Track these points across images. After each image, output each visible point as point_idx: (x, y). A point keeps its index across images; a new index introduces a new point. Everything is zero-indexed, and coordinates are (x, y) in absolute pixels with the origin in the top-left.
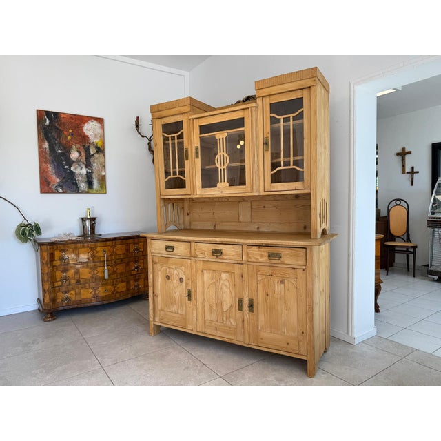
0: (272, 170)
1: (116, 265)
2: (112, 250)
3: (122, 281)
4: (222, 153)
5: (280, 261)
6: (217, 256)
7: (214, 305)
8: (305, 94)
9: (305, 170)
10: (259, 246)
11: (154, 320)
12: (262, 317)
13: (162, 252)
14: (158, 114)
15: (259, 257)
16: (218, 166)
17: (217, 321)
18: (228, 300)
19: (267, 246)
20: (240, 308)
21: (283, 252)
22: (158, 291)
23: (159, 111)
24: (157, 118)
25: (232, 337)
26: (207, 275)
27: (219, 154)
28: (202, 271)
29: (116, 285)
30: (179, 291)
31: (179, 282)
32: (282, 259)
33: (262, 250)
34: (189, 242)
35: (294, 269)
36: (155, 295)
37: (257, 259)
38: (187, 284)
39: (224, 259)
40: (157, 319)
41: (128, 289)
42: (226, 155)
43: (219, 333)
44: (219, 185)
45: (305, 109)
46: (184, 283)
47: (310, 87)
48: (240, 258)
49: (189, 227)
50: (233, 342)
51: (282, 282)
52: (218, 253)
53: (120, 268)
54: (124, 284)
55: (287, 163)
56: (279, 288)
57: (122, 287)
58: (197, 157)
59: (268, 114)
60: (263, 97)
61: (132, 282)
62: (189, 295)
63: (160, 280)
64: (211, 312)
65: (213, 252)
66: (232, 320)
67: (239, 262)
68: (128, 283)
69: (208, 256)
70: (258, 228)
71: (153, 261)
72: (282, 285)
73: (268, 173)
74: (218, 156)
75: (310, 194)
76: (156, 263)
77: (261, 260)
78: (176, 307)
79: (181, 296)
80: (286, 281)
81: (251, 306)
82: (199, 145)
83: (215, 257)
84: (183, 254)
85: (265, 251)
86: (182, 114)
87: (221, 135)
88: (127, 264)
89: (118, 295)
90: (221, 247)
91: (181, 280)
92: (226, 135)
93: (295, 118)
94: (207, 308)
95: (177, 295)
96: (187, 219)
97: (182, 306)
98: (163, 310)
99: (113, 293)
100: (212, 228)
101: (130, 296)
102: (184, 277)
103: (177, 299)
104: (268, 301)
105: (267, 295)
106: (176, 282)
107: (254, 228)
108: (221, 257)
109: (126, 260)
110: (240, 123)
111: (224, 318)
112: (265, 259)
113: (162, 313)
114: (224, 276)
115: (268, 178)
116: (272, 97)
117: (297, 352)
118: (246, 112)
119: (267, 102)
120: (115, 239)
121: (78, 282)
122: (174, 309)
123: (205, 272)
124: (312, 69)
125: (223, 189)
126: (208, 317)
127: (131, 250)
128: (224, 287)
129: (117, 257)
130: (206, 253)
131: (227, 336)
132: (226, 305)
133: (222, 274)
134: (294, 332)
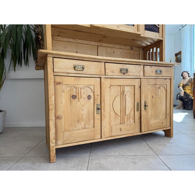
5: (161, 75)
6: (124, 73)
10: (151, 66)
11: (56, 145)
13: (69, 71)
17: (120, 124)
20: (138, 109)
21: (162, 69)
22: (61, 113)
26: (113, 90)
28: (110, 88)
30: (87, 108)
31: (87, 100)
33: (152, 68)
34: (100, 62)
36: (57, 118)
37: (150, 74)
39: (129, 75)
40: (60, 142)
43: (123, 133)
46: (92, 100)
63: (64, 101)
65: (121, 70)
66: (131, 120)
67: (139, 77)
69: (117, 74)
71: (55, 82)
76: (59, 83)
78: (83, 124)
79: (89, 112)
81: (145, 106)
83: (122, 74)
84: (94, 73)
85: (154, 68)
90: (127, 67)
91: (89, 97)
95: (84, 112)
97: (89, 120)
98: (67, 131)
102: (92, 95)
103: (84, 117)
104: (153, 101)
105: (153, 97)
106: (83, 100)
108: (127, 74)
111: (126, 120)
112: (154, 74)
113: (66, 133)
114: (127, 89)
117: (166, 126)
122: (81, 125)
126: (113, 123)
130: (115, 71)
131: (128, 133)
132: (129, 109)
133: (125, 87)
134: (164, 116)
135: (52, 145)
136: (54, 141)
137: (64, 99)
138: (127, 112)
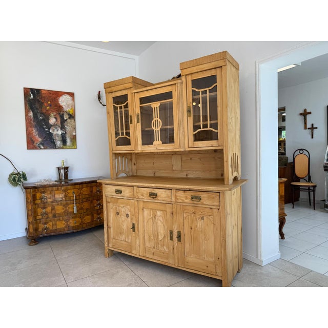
0: (194, 131)
1: (82, 203)
2: (79, 192)
3: (88, 215)
4: (156, 119)
5: (200, 202)
6: (153, 198)
7: (152, 235)
8: (217, 72)
9: (219, 131)
10: (184, 190)
11: (108, 246)
12: (187, 246)
13: (113, 194)
14: (109, 90)
15: (184, 199)
16: (154, 128)
17: (154, 248)
18: (162, 232)
19: (190, 190)
20: (171, 238)
21: (202, 195)
22: (111, 224)
23: (110, 87)
24: (109, 93)
25: (165, 261)
26: (146, 212)
27: (154, 119)
28: (143, 209)
29: (83, 217)
30: (126, 224)
31: (125, 217)
32: (201, 201)
33: (187, 193)
34: (133, 186)
35: (211, 208)
36: (108, 227)
37: (183, 200)
38: (131, 219)
39: (159, 200)
40: (110, 245)
41: (92, 221)
42: (159, 120)
43: (155, 257)
44: (154, 143)
45: (218, 84)
46: (129, 218)
47: (221, 67)
48: (170, 200)
49: (136, 174)
50: (166, 264)
51: (202, 218)
52: (154, 196)
53: (86, 205)
54: (89, 217)
55: (205, 126)
56: (200, 224)
57: (88, 219)
58: (138, 122)
59: (190, 88)
60: (186, 75)
61: (95, 215)
62: (133, 228)
64: (149, 241)
65: (150, 195)
66: (165, 248)
67: (170, 203)
68: (92, 216)
69: (147, 198)
70: (187, 175)
71: (106, 201)
72: (202, 221)
73: (191, 133)
74: (153, 121)
75: (223, 149)
76: (109, 202)
77: (186, 201)
78: (124, 236)
79: (127, 228)
80: (205, 218)
81: (179, 237)
82: (139, 113)
83: (152, 199)
84: (129, 196)
85: (189, 194)
86: (127, 89)
87: (155, 105)
88: (92, 202)
89: (84, 226)
90: (156, 191)
91: (127, 215)
92: (159, 104)
93: (210, 91)
94: (147, 238)
95: (125, 227)
96: (134, 168)
97: (128, 235)
98: (114, 239)
99: (81, 224)
100: (152, 175)
101: (93, 226)
102: (129, 213)
103: (125, 232)
104: (192, 233)
105: (191, 228)
106: (124, 217)
107: (183, 175)
108: (156, 199)
109: (91, 199)
110: (169, 95)
111: (160, 246)
112: (189, 201)
113: (114, 240)
114: (159, 213)
115: (192, 138)
116: (193, 75)
117: (215, 274)
118: (174, 87)
119: (190, 79)
120: (82, 183)
121: (54, 216)
122: (123, 237)
123: (145, 210)
124: (223, 52)
125: (158, 146)
126: (147, 244)
127: (95, 191)
128: (159, 222)
129: (84, 196)
130: (145, 195)
131: (162, 260)
132: (161, 235)
133: (158, 211)
134: (212, 258)
135: (106, 245)
136: (107, 243)
137: (112, 215)
138: (160, 238)
